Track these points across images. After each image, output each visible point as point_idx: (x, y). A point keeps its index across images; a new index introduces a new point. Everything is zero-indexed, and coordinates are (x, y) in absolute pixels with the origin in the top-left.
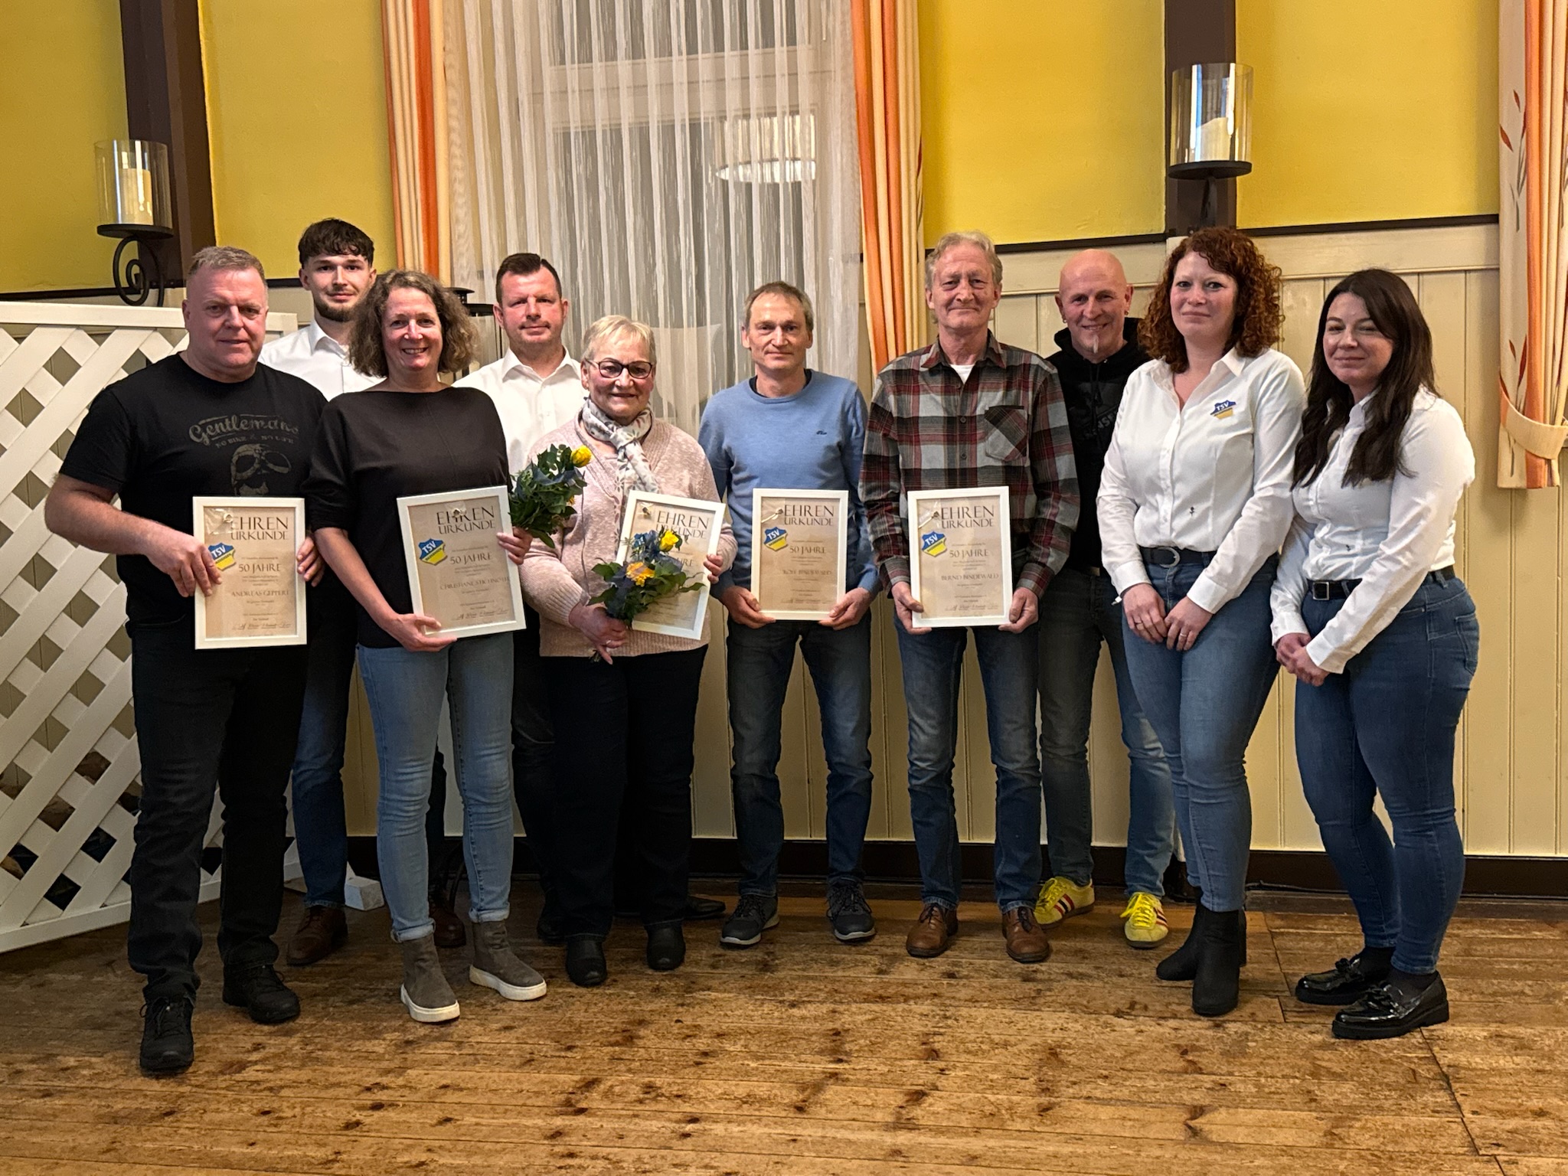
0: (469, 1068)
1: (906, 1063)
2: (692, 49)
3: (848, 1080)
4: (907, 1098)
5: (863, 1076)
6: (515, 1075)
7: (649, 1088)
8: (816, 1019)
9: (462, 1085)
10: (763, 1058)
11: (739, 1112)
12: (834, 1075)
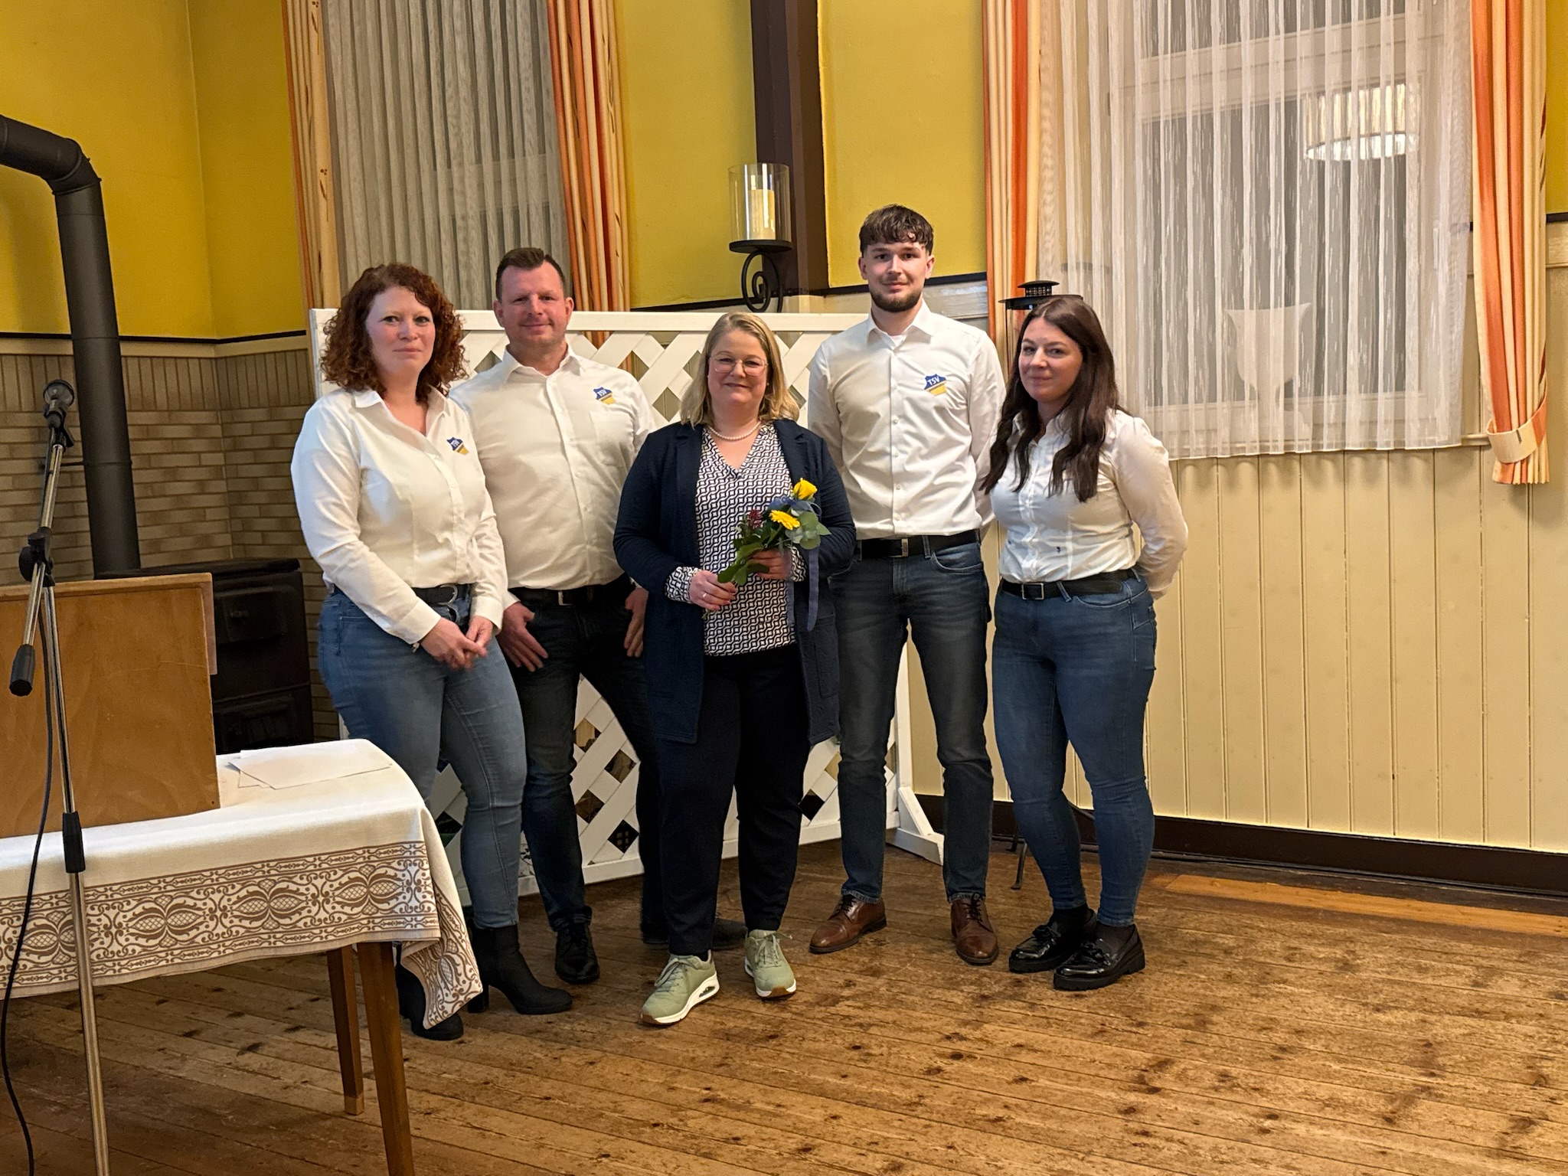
0: (1041, 1030)
1: (1509, 1085)
2: (1290, 27)
3: (1442, 1096)
4: (1512, 1124)
5: (1459, 1093)
6: (1087, 1044)
7: (1224, 1076)
8: (1403, 1026)
9: (1036, 1047)
10: (1346, 1061)
11: (1321, 1114)
12: (1426, 1089)
